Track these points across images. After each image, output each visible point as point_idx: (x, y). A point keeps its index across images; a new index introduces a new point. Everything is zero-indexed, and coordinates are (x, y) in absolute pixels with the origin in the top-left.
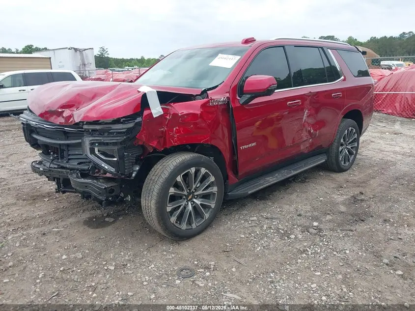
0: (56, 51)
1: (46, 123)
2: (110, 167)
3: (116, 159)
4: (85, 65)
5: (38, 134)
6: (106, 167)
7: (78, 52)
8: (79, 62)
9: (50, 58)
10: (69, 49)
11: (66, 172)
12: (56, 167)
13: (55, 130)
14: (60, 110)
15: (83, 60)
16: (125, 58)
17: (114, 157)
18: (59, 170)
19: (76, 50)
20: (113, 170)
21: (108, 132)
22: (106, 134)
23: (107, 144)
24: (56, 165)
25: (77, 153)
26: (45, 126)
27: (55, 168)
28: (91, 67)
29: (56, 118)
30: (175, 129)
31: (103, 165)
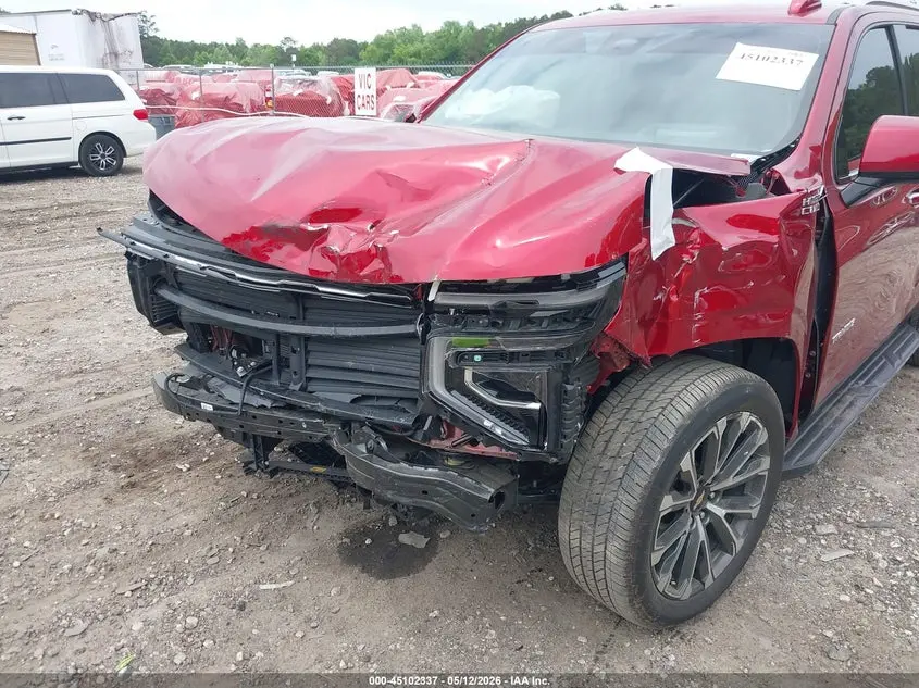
0: (39, 17)
1: (240, 266)
2: (512, 430)
3: (536, 406)
4: (116, 55)
5: (181, 290)
6: (499, 431)
7: (98, 21)
8: (103, 48)
9: (34, 35)
10: (77, 13)
11: (306, 423)
12: (268, 403)
13: (277, 290)
14: (310, 228)
15: (110, 41)
16: (197, 42)
17: (532, 398)
18: (280, 415)
19: (93, 16)
20: (520, 439)
21: (525, 316)
22: (514, 326)
23: (513, 357)
24: (265, 396)
25: (350, 364)
26: (238, 275)
27: (263, 407)
28: (132, 60)
29: (291, 255)
30: (697, 294)
31: (487, 423)
